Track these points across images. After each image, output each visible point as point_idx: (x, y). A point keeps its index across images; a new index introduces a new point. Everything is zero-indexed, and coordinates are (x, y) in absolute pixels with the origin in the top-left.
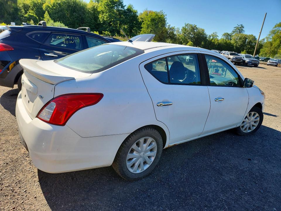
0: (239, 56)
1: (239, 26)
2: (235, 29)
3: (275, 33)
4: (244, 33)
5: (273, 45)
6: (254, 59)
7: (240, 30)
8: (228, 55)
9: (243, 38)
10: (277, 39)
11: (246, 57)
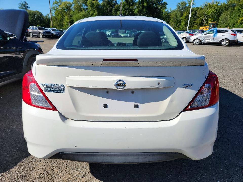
0: (46, 30)
1: (22, 2)
2: (20, 5)
3: (55, 9)
4: (30, 9)
5: (58, 19)
6: (58, 32)
7: (25, 7)
8: (37, 29)
9: (32, 14)
10: (58, 14)
11: (52, 31)
